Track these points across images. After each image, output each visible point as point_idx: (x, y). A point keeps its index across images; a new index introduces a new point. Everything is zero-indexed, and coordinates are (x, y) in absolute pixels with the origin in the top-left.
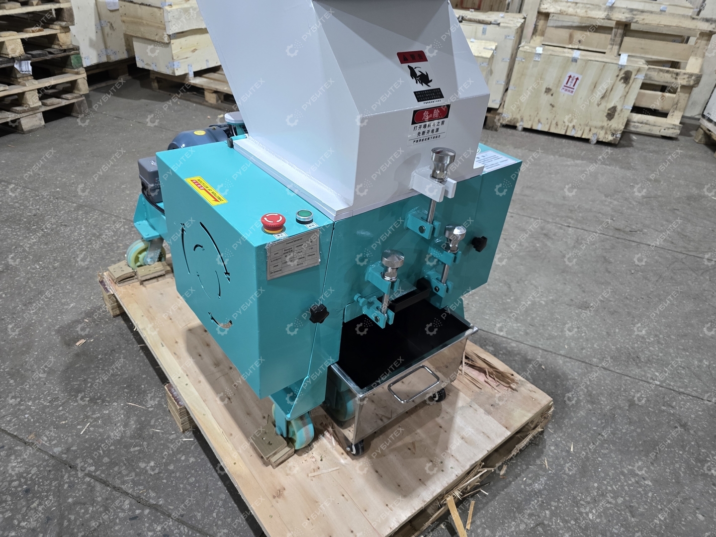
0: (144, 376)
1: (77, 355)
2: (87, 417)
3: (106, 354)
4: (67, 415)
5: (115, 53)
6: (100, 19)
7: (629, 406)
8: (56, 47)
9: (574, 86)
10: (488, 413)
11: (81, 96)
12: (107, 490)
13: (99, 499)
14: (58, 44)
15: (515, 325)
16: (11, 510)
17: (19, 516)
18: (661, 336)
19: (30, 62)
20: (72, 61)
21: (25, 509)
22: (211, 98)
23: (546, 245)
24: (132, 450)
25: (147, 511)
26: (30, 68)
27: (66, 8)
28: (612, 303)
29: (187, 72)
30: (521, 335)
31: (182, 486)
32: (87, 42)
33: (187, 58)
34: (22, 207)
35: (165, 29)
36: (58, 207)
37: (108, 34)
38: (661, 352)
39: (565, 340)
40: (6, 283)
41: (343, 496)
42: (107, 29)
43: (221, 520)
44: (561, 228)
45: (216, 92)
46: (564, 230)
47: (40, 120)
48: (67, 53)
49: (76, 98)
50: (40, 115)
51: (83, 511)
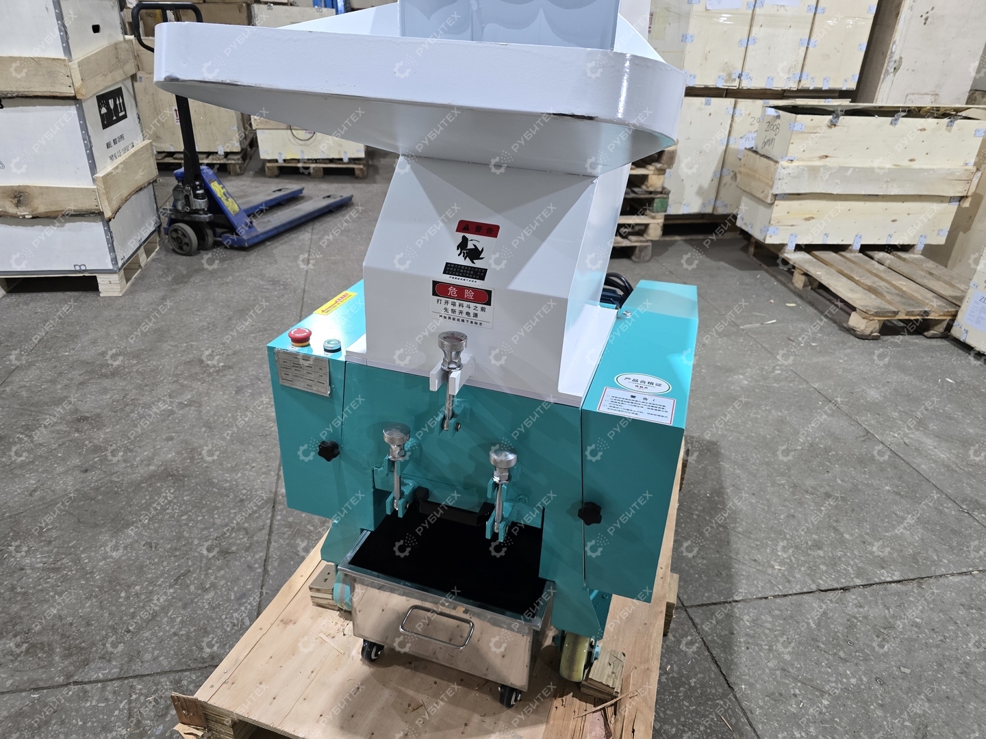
5: (726, 206)
6: (723, 167)
11: (647, 241)
12: (265, 538)
13: (256, 538)
14: (646, 185)
16: (224, 504)
17: (221, 510)
20: (655, 205)
21: (228, 509)
22: (799, 281)
24: (309, 526)
25: (260, 570)
29: (785, 242)
32: (695, 189)
33: (792, 226)
35: (772, 187)
37: (725, 184)
41: (312, 672)
42: (727, 179)
45: (806, 274)
48: (652, 196)
49: (641, 241)
51: (241, 536)
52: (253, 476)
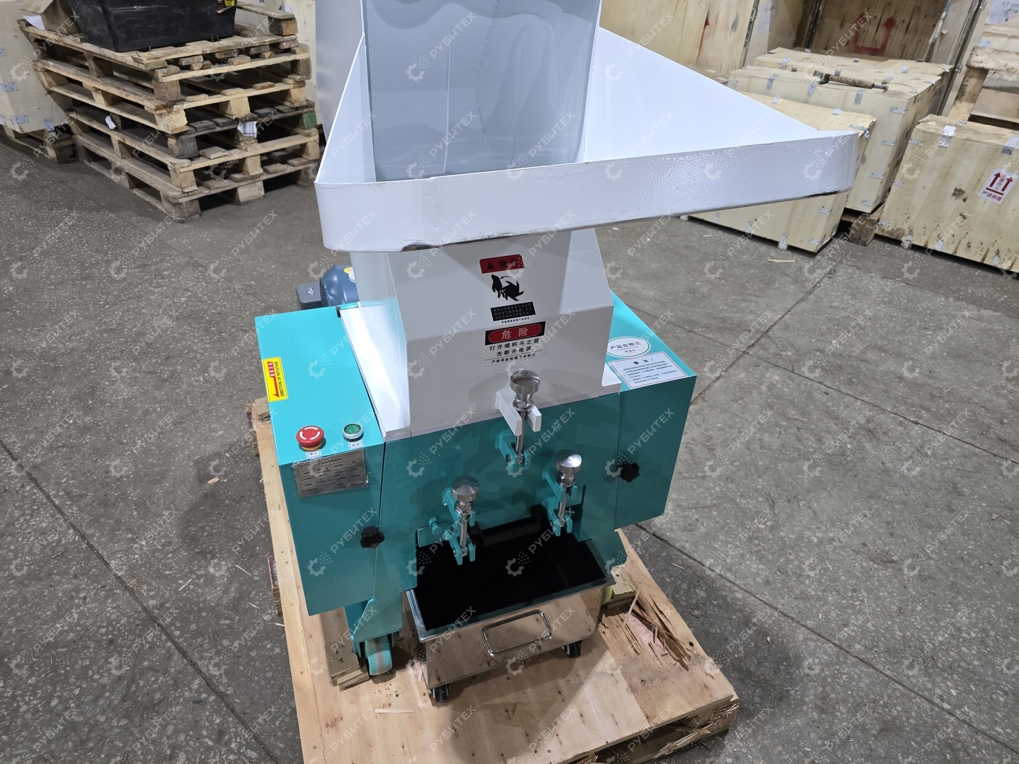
0: (263, 536)
1: (206, 496)
2: (191, 572)
3: (233, 501)
4: (174, 564)
7: (880, 731)
8: (288, 104)
9: (1003, 190)
10: (633, 689)
11: (310, 162)
12: (183, 662)
13: (173, 670)
14: (290, 101)
15: (755, 566)
16: (91, 659)
17: (95, 668)
18: (992, 633)
19: (255, 123)
20: (304, 121)
21: (102, 661)
23: (864, 448)
24: (222, 622)
25: (212, 698)
26: (255, 130)
27: (303, 60)
28: (932, 562)
30: (757, 583)
31: (256, 678)
34: (210, 302)
36: (245, 305)
38: (979, 659)
39: (823, 606)
40: (165, 395)
41: (403, 747)
43: (282, 732)
44: (901, 424)
46: (906, 429)
47: (260, 189)
48: (299, 112)
49: (304, 164)
50: (260, 184)
51: (153, 679)
52: (95, 608)
